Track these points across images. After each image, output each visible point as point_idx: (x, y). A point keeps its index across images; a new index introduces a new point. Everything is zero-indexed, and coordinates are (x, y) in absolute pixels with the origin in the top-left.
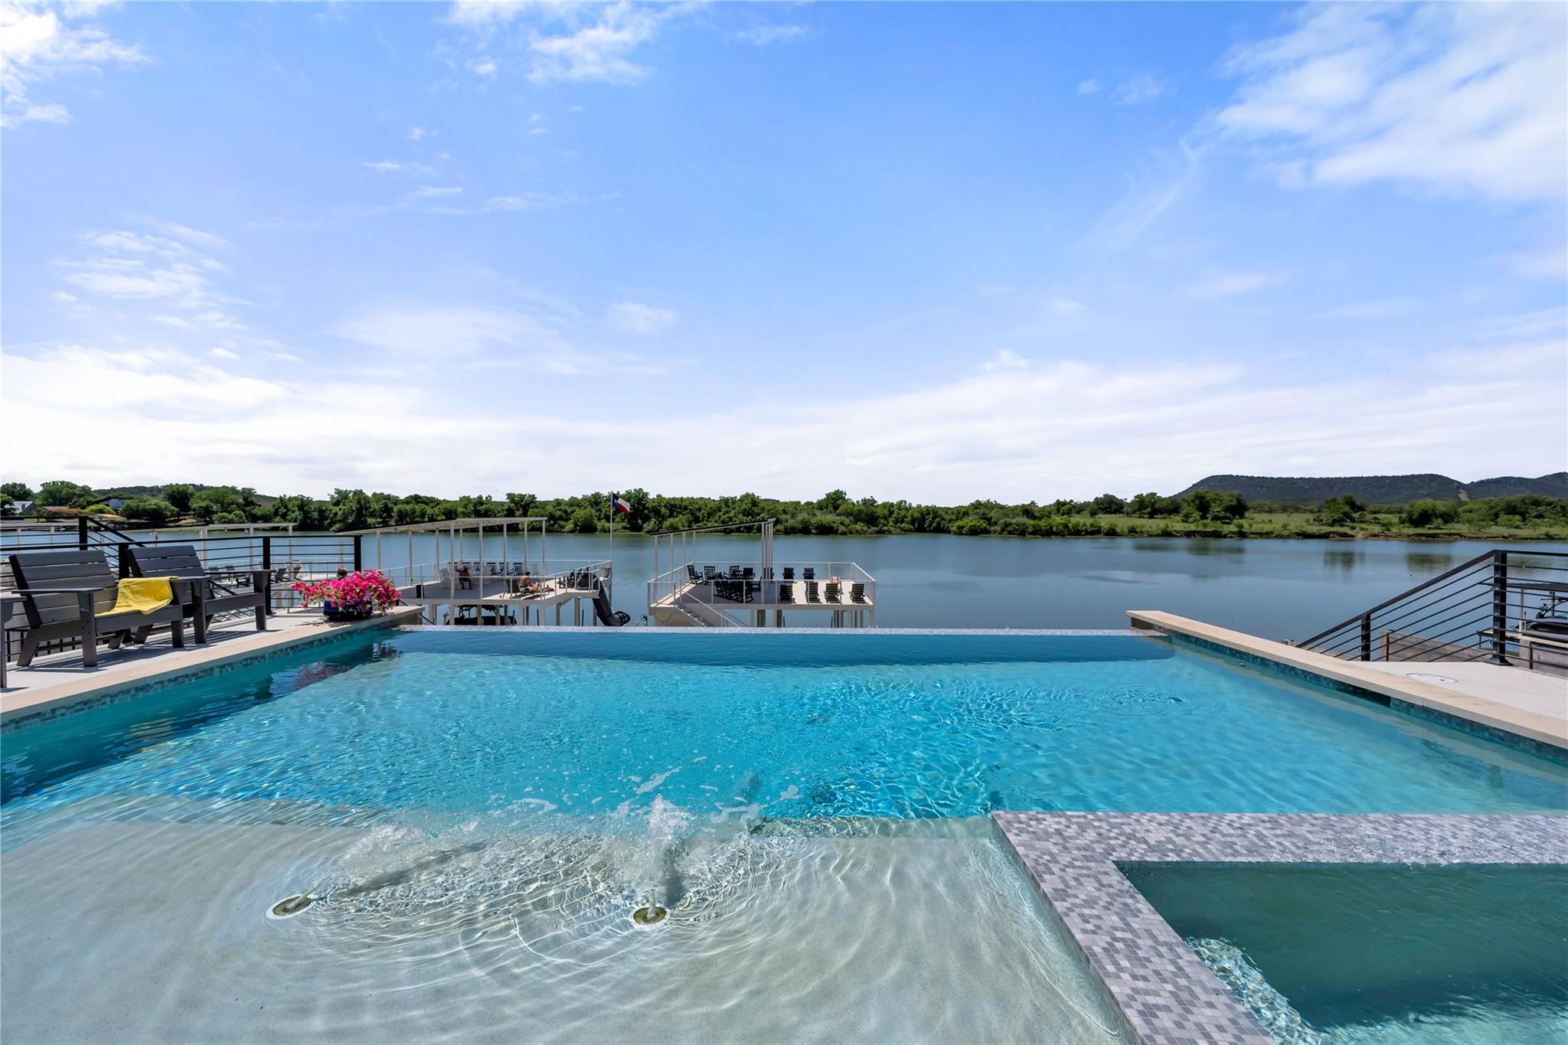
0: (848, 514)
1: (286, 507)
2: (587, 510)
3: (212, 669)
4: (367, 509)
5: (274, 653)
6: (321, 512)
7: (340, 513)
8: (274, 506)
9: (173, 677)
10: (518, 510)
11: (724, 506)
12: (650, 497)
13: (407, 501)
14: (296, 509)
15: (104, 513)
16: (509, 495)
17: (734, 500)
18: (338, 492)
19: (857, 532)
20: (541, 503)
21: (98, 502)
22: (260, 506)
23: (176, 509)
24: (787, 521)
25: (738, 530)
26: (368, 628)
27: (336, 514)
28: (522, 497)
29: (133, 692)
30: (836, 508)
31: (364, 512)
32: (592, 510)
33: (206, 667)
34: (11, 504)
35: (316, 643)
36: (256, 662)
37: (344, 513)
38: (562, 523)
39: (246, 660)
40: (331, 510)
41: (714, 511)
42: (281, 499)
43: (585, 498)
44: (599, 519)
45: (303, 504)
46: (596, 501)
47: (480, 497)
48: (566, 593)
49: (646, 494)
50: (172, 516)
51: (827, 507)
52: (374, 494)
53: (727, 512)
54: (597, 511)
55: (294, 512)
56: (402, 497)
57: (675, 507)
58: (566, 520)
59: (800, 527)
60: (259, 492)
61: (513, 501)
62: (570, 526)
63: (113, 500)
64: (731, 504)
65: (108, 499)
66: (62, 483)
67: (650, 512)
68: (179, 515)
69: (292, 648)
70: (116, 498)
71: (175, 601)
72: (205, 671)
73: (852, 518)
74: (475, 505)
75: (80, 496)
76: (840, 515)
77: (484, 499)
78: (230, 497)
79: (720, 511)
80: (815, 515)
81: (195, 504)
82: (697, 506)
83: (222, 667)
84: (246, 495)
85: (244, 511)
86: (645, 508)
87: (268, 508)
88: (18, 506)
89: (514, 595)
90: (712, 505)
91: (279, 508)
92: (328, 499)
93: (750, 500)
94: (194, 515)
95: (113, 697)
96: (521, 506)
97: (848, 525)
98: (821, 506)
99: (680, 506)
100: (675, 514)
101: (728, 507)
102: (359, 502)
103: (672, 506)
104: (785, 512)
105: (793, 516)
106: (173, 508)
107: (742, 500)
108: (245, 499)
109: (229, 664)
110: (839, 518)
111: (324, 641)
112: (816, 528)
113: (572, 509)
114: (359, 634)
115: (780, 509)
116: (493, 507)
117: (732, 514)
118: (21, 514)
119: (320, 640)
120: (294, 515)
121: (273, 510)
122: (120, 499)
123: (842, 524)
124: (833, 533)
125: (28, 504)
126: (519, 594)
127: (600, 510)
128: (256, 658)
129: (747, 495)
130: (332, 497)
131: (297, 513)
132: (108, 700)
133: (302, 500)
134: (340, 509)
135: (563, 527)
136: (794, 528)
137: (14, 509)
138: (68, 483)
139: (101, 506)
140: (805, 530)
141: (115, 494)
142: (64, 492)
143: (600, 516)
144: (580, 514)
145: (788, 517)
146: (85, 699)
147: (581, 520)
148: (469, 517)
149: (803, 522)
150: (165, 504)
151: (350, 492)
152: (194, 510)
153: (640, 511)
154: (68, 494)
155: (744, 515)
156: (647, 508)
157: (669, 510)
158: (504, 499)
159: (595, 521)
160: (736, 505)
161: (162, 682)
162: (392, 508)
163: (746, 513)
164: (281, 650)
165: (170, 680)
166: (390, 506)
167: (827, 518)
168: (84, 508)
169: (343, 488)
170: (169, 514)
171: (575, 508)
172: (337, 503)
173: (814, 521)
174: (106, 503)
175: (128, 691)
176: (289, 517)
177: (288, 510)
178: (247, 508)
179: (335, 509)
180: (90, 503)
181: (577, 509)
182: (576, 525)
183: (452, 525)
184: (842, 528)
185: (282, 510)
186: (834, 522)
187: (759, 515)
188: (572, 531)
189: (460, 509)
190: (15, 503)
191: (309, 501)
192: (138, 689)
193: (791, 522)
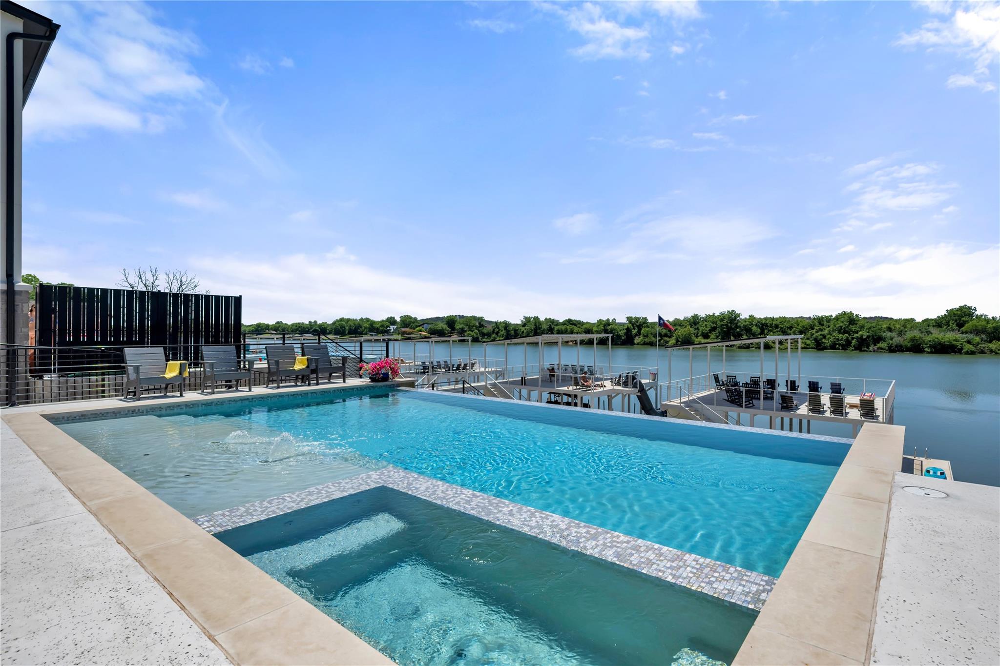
0: (977, 331)
1: (498, 328)
2: (687, 329)
3: (307, 393)
4: (540, 328)
5: (335, 391)
6: (516, 331)
7: (525, 331)
8: (493, 327)
9: (292, 394)
10: (634, 329)
11: (817, 324)
12: (742, 317)
13: (564, 323)
14: (503, 329)
15: (421, 332)
16: (628, 318)
17: (828, 319)
18: (526, 318)
19: (991, 351)
20: (652, 323)
21: (419, 326)
22: (486, 327)
23: (450, 330)
24: (892, 339)
25: (833, 347)
26: (384, 386)
27: (523, 332)
28: (637, 319)
29: (278, 397)
30: (960, 325)
31: (538, 331)
32: (691, 329)
33: (305, 392)
34: (390, 327)
35: (355, 389)
36: (326, 394)
37: (527, 332)
38: (667, 339)
39: (322, 392)
40: (520, 330)
41: (807, 329)
42: (496, 323)
43: (686, 320)
44: (697, 336)
45: (506, 325)
46: (695, 321)
47: (608, 320)
48: (613, 389)
49: (739, 315)
50: (448, 333)
51: (948, 324)
52: (546, 319)
53: (821, 330)
54: (695, 329)
55: (502, 331)
56: (561, 321)
57: (766, 326)
58: (670, 337)
59: (909, 345)
60: (486, 319)
61: (630, 322)
62: (672, 341)
63: (425, 325)
64: (825, 323)
65: (423, 324)
66: (407, 316)
67: (742, 330)
68: (451, 333)
69: (343, 390)
70: (426, 323)
71: (308, 367)
72: (305, 394)
73: (983, 336)
74: (605, 326)
75: (414, 323)
76: (966, 333)
77: (611, 321)
78: (473, 322)
79: (813, 329)
80: (929, 333)
81: (458, 326)
82: (788, 325)
83: (312, 393)
84: (480, 321)
85: (479, 331)
86: (737, 327)
87: (489, 328)
88: (392, 328)
89: (575, 387)
90: (805, 323)
91: (495, 328)
92: (520, 323)
93: (846, 318)
94: (457, 333)
95: (271, 398)
96: (637, 326)
97: (978, 344)
98: (939, 323)
99: (771, 325)
100: (766, 331)
101: (823, 325)
102: (535, 325)
103: (763, 325)
104: (890, 329)
105: (900, 333)
106: (448, 329)
107: (837, 318)
108: (479, 323)
109: (315, 392)
110: (964, 335)
111: (359, 389)
112: (930, 347)
113: (675, 328)
114: (378, 388)
115: (885, 326)
116: (616, 327)
117: (826, 332)
118: (393, 332)
119: (357, 389)
120: (502, 333)
121: (492, 330)
122: (428, 324)
123: (969, 342)
124: (955, 352)
125: (395, 327)
126: (578, 387)
127: (698, 329)
128: (327, 392)
129: (844, 313)
130: (522, 321)
131: (504, 331)
132: (269, 398)
133: (506, 324)
134: (525, 329)
135: (667, 342)
136: (901, 346)
137: (390, 330)
138: (410, 316)
139: (421, 328)
140: (916, 348)
141: (426, 322)
142: (408, 321)
143: (698, 333)
144: (681, 332)
145: (894, 334)
146: (262, 396)
147: (681, 336)
148: (600, 333)
149: (913, 340)
150: (445, 327)
151: (532, 317)
152: (457, 330)
153: (733, 329)
154: (409, 321)
155: (840, 333)
156: (739, 327)
157: (760, 328)
158: (624, 321)
159: (693, 338)
160: (831, 324)
161: (288, 395)
162: (554, 328)
163: (841, 331)
164: (338, 390)
165: (291, 395)
166: (553, 326)
167: (949, 336)
168: (414, 329)
169: (527, 316)
170: (447, 332)
171: (677, 327)
172: (524, 325)
173: (928, 338)
174: (422, 326)
175: (276, 396)
176: (499, 334)
177: (499, 330)
178: (480, 329)
179: (523, 329)
180: (417, 327)
181: (679, 328)
182: (677, 341)
183: (540, 339)
184: (968, 347)
185: (497, 330)
186: (956, 340)
187: (857, 333)
188: (674, 346)
189: (595, 329)
190: (391, 327)
191: (510, 324)
192: (280, 396)
193: (897, 340)
